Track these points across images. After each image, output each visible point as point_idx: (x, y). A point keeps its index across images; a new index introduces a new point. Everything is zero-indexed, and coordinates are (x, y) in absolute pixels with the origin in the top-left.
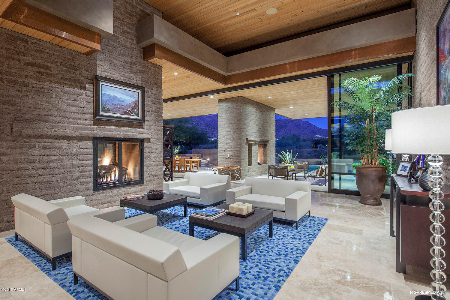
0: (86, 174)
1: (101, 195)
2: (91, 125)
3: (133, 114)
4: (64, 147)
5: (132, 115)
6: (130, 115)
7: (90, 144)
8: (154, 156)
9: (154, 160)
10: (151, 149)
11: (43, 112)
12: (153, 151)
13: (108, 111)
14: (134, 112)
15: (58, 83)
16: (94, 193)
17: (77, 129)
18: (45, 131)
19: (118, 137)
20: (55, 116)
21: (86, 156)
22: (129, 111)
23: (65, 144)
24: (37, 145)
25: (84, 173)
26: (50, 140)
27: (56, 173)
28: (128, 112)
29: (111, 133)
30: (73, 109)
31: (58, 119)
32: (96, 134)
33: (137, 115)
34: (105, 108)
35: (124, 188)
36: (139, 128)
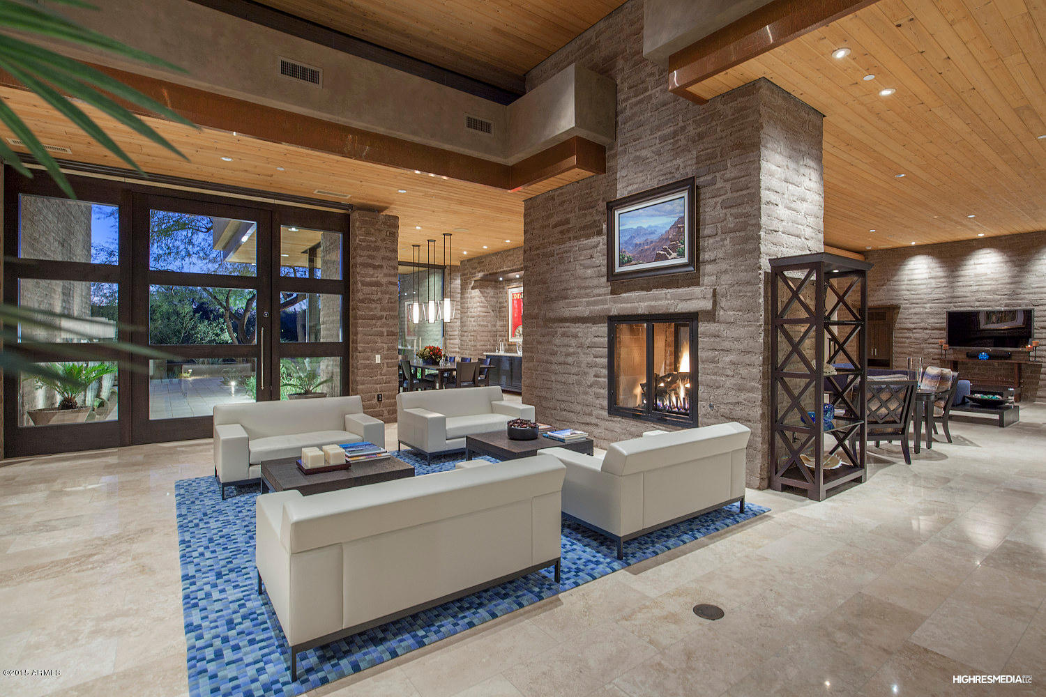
0: (598, 381)
1: (619, 425)
2: (607, 294)
3: (674, 255)
4: (579, 335)
5: (672, 256)
6: (667, 259)
7: (604, 329)
8: (727, 359)
9: (730, 373)
10: (718, 340)
11: (564, 285)
12: (726, 345)
13: (629, 261)
14: (674, 248)
15: (575, 238)
16: (610, 418)
17: (588, 304)
18: (567, 313)
19: (640, 312)
20: (572, 289)
21: (601, 349)
22: (665, 250)
23: (579, 329)
24: (560, 331)
25: (598, 379)
26: (568, 324)
27: (573, 372)
28: (662, 252)
29: (629, 305)
30: (589, 272)
31: (575, 292)
32: (609, 310)
33: (681, 255)
34: (624, 258)
35: (655, 426)
36: (689, 286)
